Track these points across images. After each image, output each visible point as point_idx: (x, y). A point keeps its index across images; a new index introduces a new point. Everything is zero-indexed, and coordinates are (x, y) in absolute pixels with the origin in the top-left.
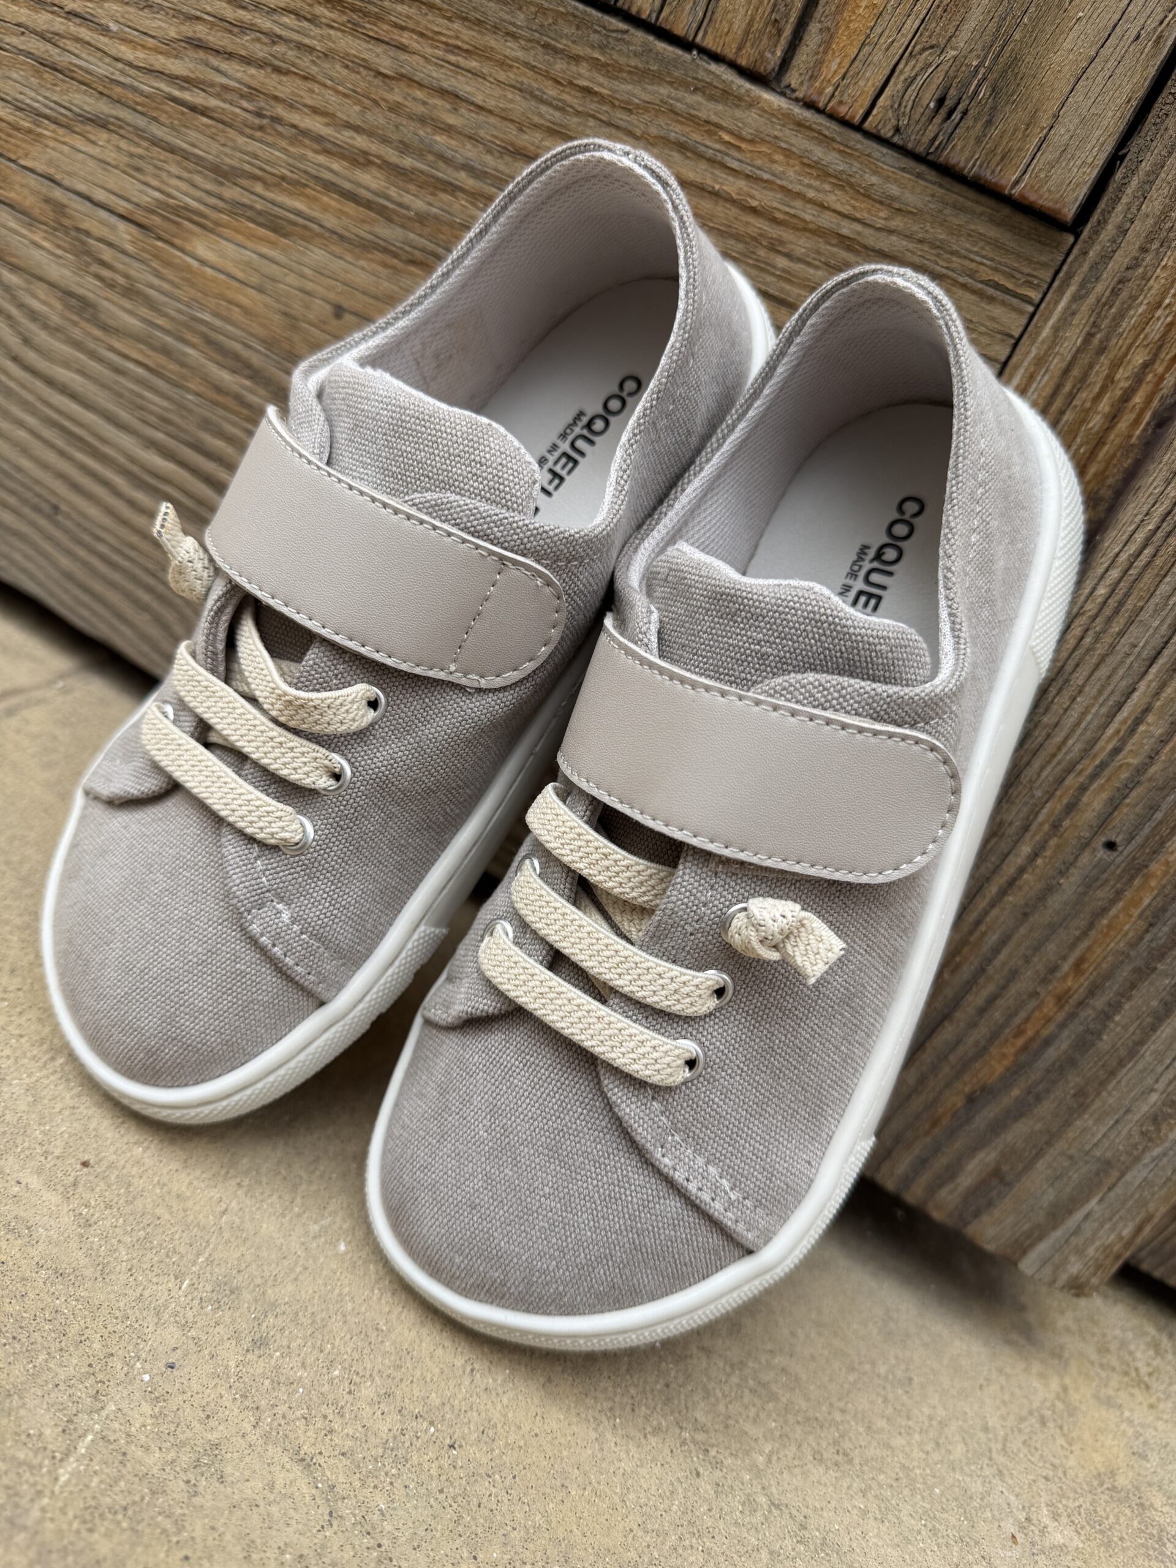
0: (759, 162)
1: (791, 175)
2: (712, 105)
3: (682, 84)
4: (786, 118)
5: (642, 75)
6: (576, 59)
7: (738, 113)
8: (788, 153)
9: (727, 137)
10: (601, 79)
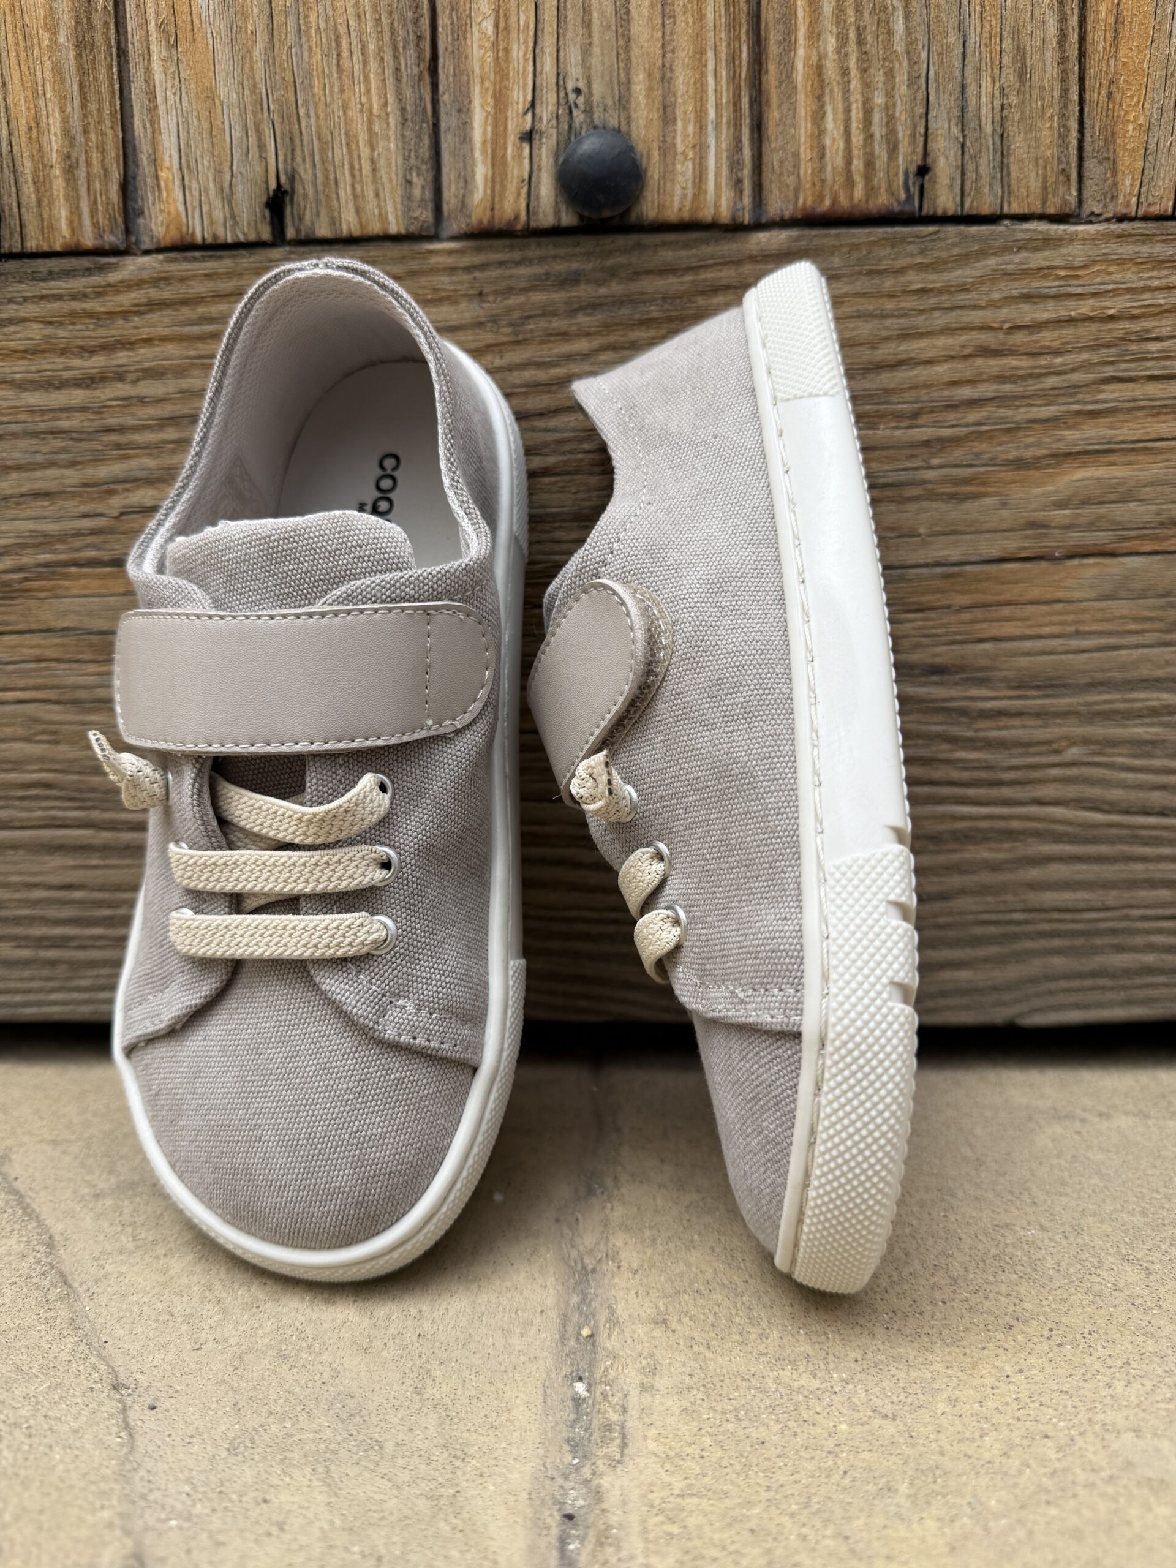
0: (1098, 280)
1: (1131, 277)
2: (1039, 255)
3: (1006, 250)
4: (1107, 237)
5: (966, 259)
6: (902, 271)
7: (1064, 251)
8: (1120, 262)
9: (1062, 273)
10: (932, 277)
